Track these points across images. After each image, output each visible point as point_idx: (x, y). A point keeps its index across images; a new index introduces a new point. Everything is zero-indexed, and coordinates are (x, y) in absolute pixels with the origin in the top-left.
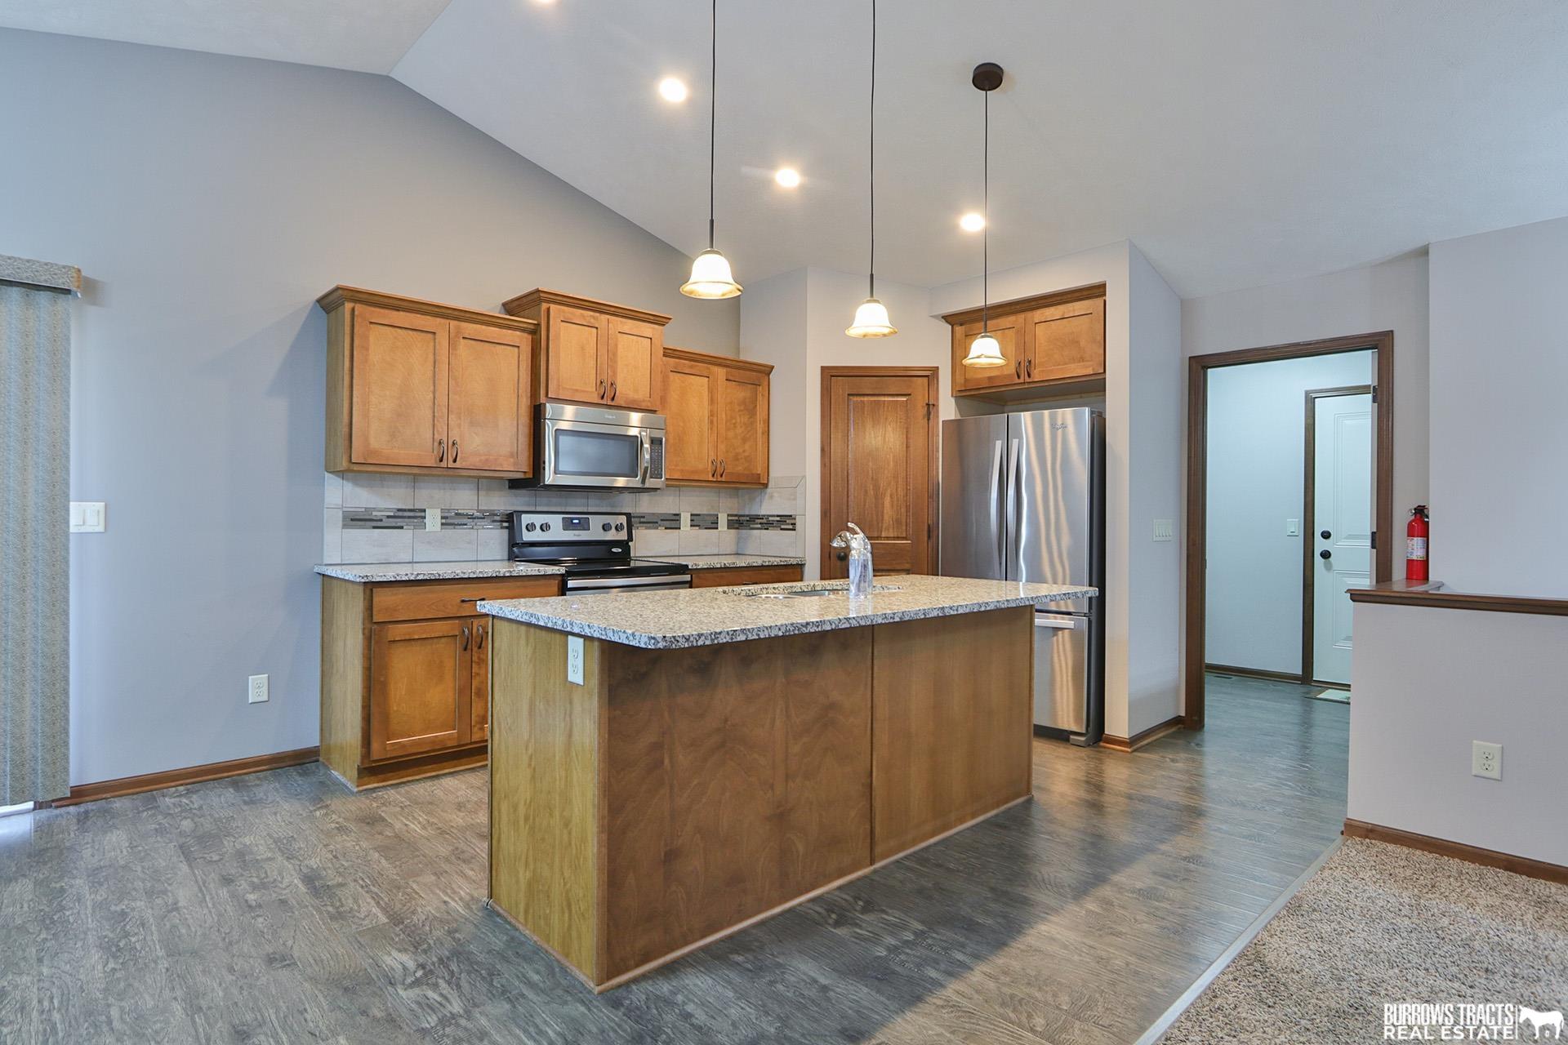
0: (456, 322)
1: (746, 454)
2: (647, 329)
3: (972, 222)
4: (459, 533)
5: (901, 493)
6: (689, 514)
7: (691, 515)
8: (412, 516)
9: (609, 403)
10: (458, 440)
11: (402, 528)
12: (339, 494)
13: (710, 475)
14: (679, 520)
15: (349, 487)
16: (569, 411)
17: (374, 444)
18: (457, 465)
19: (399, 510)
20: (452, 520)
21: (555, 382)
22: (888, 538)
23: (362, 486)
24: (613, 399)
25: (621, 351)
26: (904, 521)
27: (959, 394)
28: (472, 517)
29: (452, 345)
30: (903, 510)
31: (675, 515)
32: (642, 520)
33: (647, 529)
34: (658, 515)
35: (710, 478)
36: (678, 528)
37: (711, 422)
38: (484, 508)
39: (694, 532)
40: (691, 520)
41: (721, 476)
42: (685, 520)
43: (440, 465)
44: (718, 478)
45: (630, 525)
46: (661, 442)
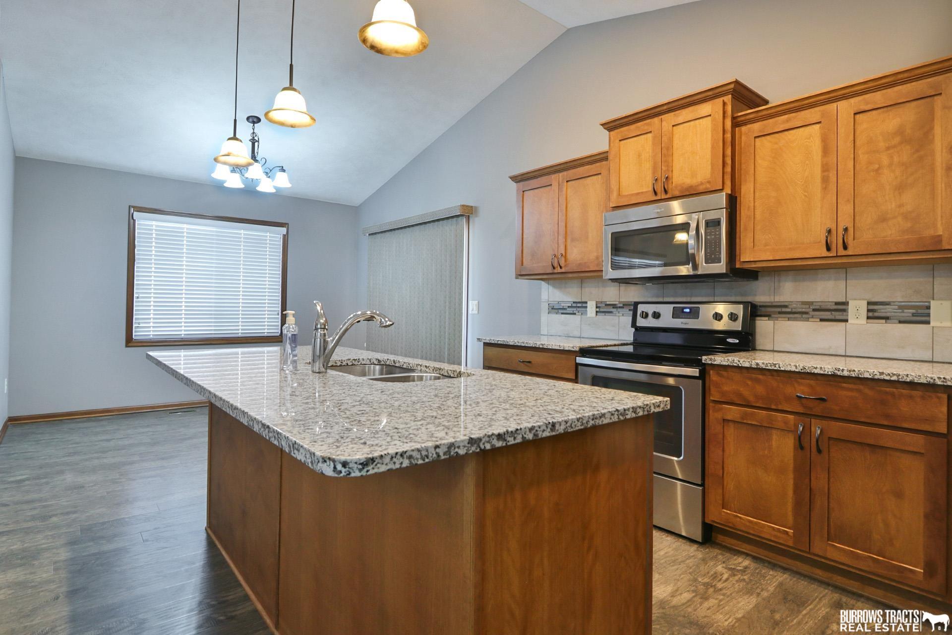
0: (563, 172)
2: (705, 109)
4: (608, 317)
6: (865, 303)
7: (869, 303)
8: (580, 306)
9: (663, 196)
10: (564, 253)
11: (575, 314)
12: (547, 293)
13: (826, 249)
14: (845, 310)
15: (551, 288)
17: (525, 263)
18: (563, 270)
19: (574, 302)
20: (603, 309)
21: (616, 193)
24: (666, 192)
28: (614, 306)
29: (560, 189)
31: (837, 304)
32: (784, 310)
33: (789, 319)
34: (811, 303)
35: (825, 253)
36: (846, 321)
37: (825, 180)
38: (623, 300)
39: (878, 326)
40: (869, 311)
41: (845, 247)
42: (857, 310)
43: (554, 271)
44: (839, 253)
45: (755, 315)
46: (719, 223)
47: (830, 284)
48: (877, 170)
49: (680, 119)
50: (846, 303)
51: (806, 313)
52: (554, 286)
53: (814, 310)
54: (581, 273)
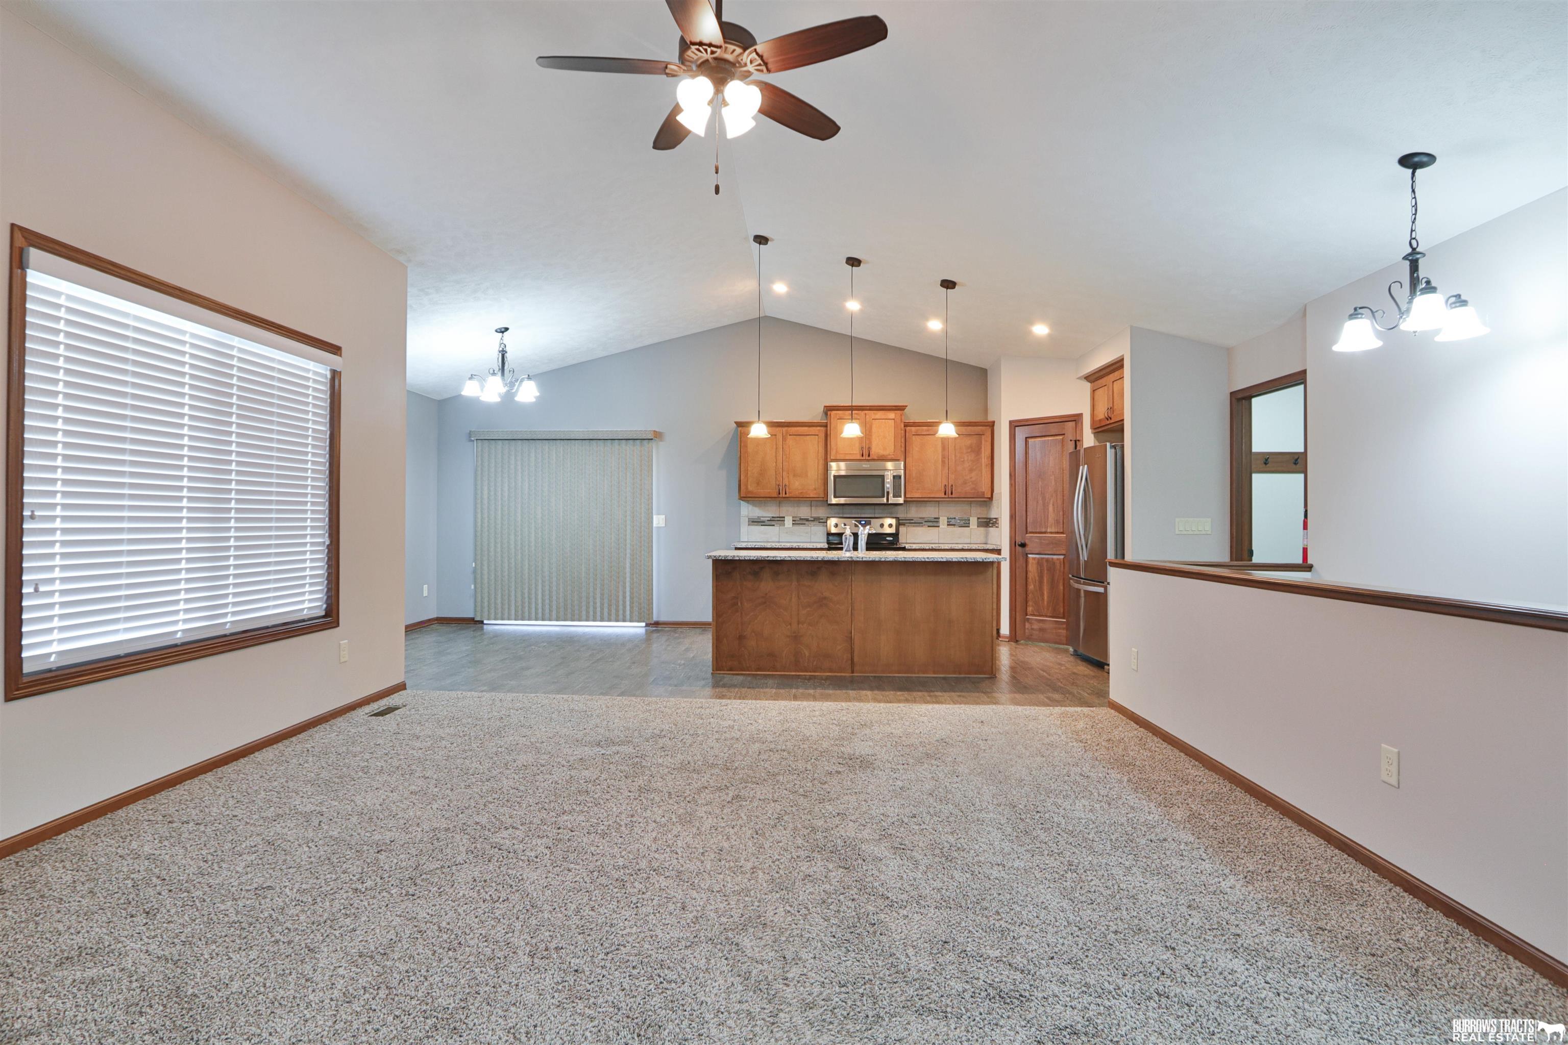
0: (786, 428)
1: (973, 479)
2: (892, 415)
3: (1041, 330)
4: (802, 528)
5: (1060, 502)
6: (946, 518)
7: (948, 518)
8: (781, 520)
9: (867, 458)
10: (787, 484)
11: (774, 525)
12: (747, 510)
13: (943, 494)
14: (938, 522)
15: (751, 507)
16: (842, 465)
17: (750, 488)
18: (787, 495)
19: (772, 517)
20: (799, 522)
21: (834, 451)
22: (1051, 533)
23: (756, 506)
24: (869, 456)
25: (874, 430)
26: (1061, 521)
27: (1097, 430)
28: (807, 520)
29: (784, 439)
30: (1061, 513)
31: (935, 518)
32: (914, 522)
33: (914, 527)
34: (923, 518)
35: (943, 496)
36: (939, 526)
37: (943, 462)
38: (814, 515)
39: (951, 528)
40: (948, 521)
41: (952, 494)
42: (943, 521)
43: (781, 497)
44: (949, 496)
45: (899, 525)
46: (900, 477)
47: (932, 509)
48: (963, 462)
49: (879, 417)
50: (939, 518)
52: (754, 505)
54: (799, 499)
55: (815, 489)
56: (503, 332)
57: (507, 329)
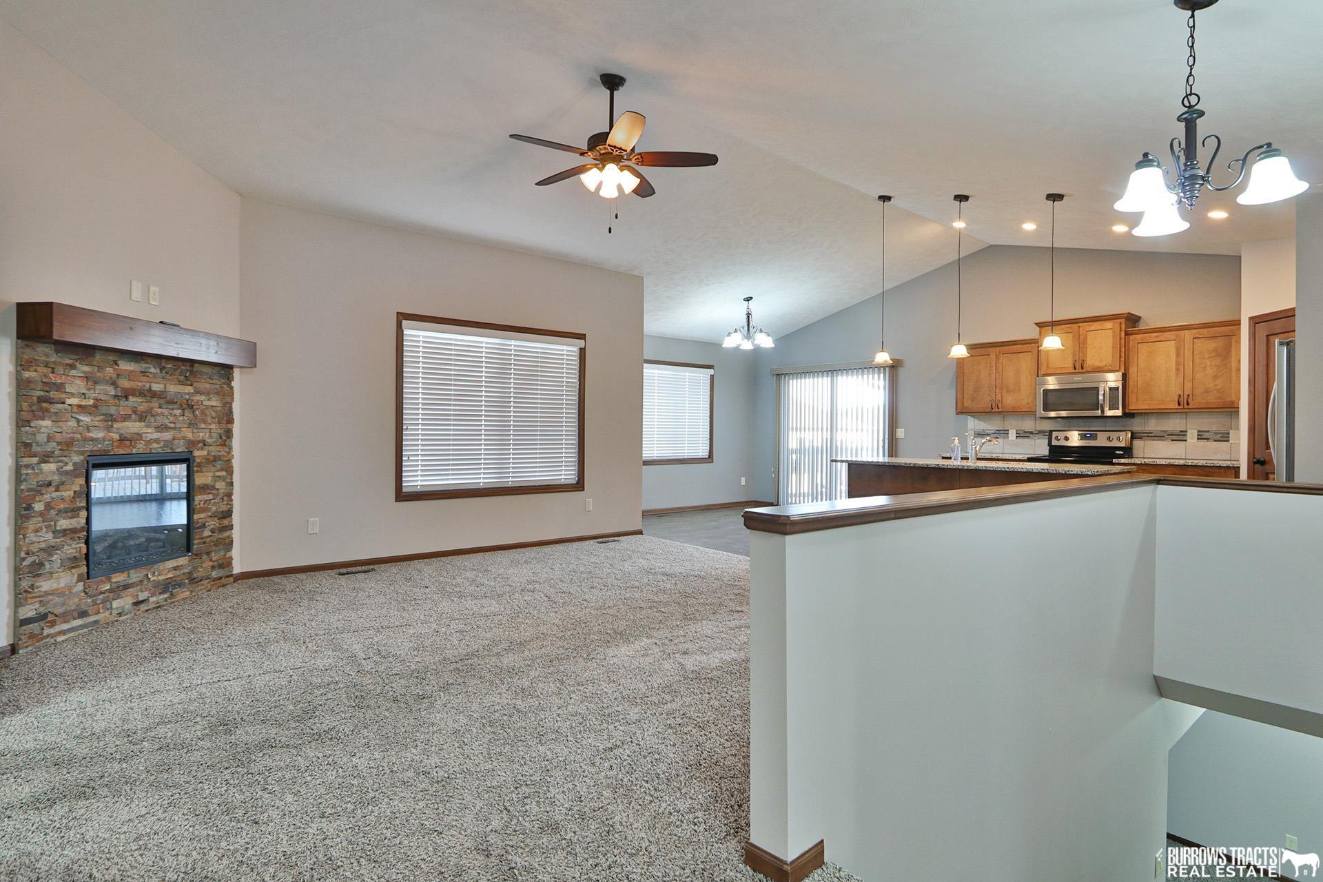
0: (1000, 348)
1: (1218, 387)
2: (1109, 325)
4: (1026, 440)
6: (1196, 431)
7: (1198, 431)
8: (1005, 433)
9: (1081, 371)
10: (1000, 399)
11: (997, 438)
12: (973, 424)
13: (1177, 405)
14: (1185, 435)
15: (976, 421)
16: (1053, 379)
17: (967, 404)
18: (1000, 410)
19: (997, 430)
20: (1021, 435)
21: (1045, 366)
23: (981, 420)
24: (1082, 368)
25: (1090, 341)
28: (1031, 433)
29: (997, 358)
31: (1181, 431)
32: (1150, 435)
33: (1153, 440)
34: (1166, 431)
35: (1177, 407)
36: (1186, 440)
37: (1178, 370)
38: (1038, 428)
39: (1203, 443)
40: (1198, 435)
41: (1188, 404)
42: (1192, 435)
43: (992, 411)
44: (1185, 406)
45: (1133, 438)
46: (1118, 388)
47: (1177, 421)
48: (1204, 368)
49: (1093, 328)
50: (1186, 431)
51: (1164, 437)
52: (977, 419)
53: (1168, 435)
54: (1016, 412)
55: (1028, 404)
56: (748, 301)
57: (751, 298)
